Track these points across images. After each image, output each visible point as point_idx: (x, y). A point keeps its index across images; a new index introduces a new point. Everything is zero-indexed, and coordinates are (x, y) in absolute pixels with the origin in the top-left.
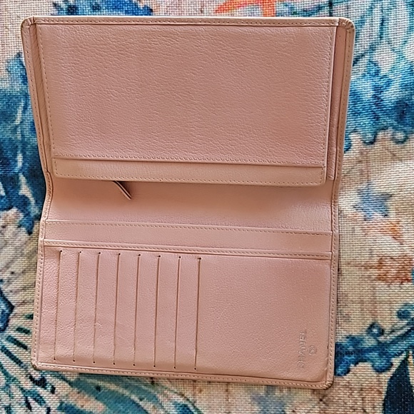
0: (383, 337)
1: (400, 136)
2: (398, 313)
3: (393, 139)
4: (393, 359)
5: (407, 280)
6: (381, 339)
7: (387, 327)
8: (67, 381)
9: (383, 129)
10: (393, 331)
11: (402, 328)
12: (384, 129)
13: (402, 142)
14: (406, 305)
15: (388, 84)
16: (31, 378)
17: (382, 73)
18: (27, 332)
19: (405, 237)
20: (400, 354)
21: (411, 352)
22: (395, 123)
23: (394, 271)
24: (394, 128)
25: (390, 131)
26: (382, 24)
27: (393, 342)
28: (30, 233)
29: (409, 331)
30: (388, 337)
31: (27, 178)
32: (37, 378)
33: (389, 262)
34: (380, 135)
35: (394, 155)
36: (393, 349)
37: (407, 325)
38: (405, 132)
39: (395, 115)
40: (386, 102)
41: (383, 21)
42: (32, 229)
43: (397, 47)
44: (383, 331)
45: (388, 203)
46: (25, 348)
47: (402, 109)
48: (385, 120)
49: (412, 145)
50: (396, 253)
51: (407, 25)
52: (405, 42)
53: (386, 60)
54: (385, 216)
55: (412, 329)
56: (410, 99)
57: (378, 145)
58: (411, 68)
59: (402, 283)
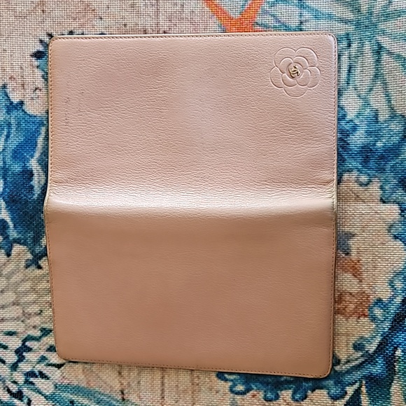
0: (338, 367)
1: (364, 178)
2: (354, 345)
3: (357, 181)
4: (347, 387)
5: (364, 315)
6: (337, 368)
7: (343, 357)
8: (43, 395)
9: (348, 171)
10: (348, 361)
12: (350, 171)
13: (366, 185)
14: (362, 338)
15: (355, 128)
16: (9, 391)
17: (348, 118)
18: (5, 347)
19: (365, 275)
20: (354, 383)
21: (364, 382)
22: (360, 167)
23: (352, 306)
24: (359, 170)
25: (355, 173)
26: (349, 71)
27: (348, 372)
28: (8, 255)
29: (363, 362)
30: (344, 367)
31: (6, 203)
32: (14, 391)
33: (347, 298)
34: (346, 176)
35: (358, 196)
36: (348, 378)
37: (362, 356)
38: (368, 175)
39: (360, 159)
40: (352, 147)
41: (350, 68)
42: (11, 250)
43: (363, 94)
44: (339, 361)
45: (351, 242)
46: (4, 362)
47: (367, 153)
48: (352, 163)
49: (375, 188)
50: (355, 290)
51: (372, 72)
52: (371, 90)
53: (352, 105)
54: (347, 254)
55: (366, 360)
56: (374, 145)
57: (343, 186)
58: (376, 116)
59: (359, 317)
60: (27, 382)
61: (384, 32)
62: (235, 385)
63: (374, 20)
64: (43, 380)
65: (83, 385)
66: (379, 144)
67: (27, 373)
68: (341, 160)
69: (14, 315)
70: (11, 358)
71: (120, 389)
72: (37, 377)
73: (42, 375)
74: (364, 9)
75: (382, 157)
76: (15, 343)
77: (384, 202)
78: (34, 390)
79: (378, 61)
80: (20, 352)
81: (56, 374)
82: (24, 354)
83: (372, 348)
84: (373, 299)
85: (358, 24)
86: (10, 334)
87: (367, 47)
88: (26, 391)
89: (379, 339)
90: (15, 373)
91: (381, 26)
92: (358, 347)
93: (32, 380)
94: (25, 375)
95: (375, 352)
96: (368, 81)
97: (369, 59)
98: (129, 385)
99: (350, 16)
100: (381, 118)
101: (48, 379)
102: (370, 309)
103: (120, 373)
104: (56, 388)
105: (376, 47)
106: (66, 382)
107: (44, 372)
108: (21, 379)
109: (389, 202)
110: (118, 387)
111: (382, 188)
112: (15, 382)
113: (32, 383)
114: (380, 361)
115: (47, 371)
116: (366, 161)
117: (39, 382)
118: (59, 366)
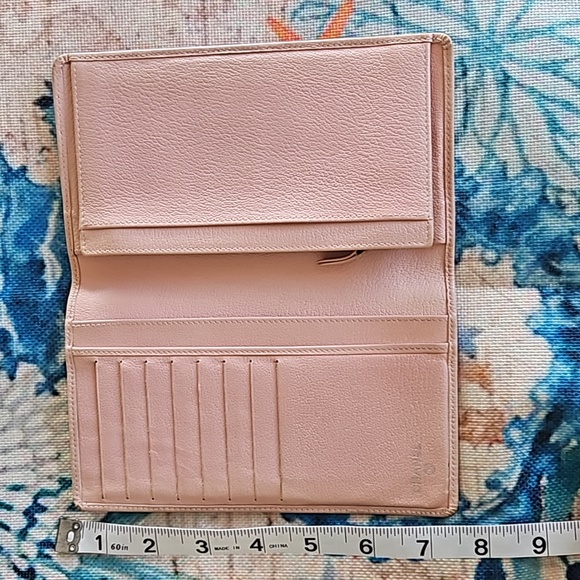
0: (469, 512)
1: (491, 255)
2: (487, 482)
3: (482, 259)
5: (497, 440)
6: (467, 513)
7: (473, 498)
8: (63, 572)
9: (469, 246)
10: (481, 504)
11: (492, 501)
12: (472, 245)
13: (494, 264)
14: (496, 472)
15: (476, 188)
16: (16, 569)
17: (467, 173)
18: (9, 508)
19: (496, 385)
22: (485, 240)
23: (481, 429)
24: (485, 245)
25: (479, 248)
26: (466, 109)
27: (482, 518)
28: (12, 377)
29: (501, 504)
30: (476, 512)
31: (8, 306)
32: (23, 569)
33: (474, 417)
34: (466, 252)
35: (484, 280)
37: (499, 496)
38: (497, 251)
39: (484, 230)
40: (473, 213)
41: (467, 105)
42: (14, 371)
43: (486, 140)
44: (469, 503)
45: (476, 340)
46: (7, 528)
47: (493, 222)
48: (472, 235)
49: (506, 267)
50: (482, 407)
51: (497, 110)
52: (496, 134)
53: (470, 156)
54: (472, 357)
55: (504, 502)
56: (503, 210)
57: (463, 266)
58: (504, 171)
59: (491, 444)
60: (40, 555)
61: (511, 58)
63: (498, 40)
66: (510, 209)
67: (41, 542)
68: (460, 231)
69: (21, 461)
70: (18, 521)
71: (171, 557)
72: (53, 547)
74: (484, 25)
75: (514, 227)
76: (23, 501)
77: (519, 286)
78: (50, 566)
79: (504, 96)
80: (29, 513)
82: (36, 516)
83: (511, 483)
84: (507, 417)
85: (476, 45)
86: (16, 488)
87: (489, 76)
88: (39, 568)
89: (518, 470)
90: (24, 544)
91: (507, 49)
92: (491, 485)
93: (47, 551)
94: (38, 545)
95: (516, 488)
96: (491, 124)
97: (492, 93)
99: (465, 34)
100: (511, 173)
102: (505, 431)
104: (82, 561)
105: (501, 77)
108: (32, 552)
109: (525, 286)
110: (168, 556)
111: (515, 267)
112: (24, 556)
113: (48, 557)
114: (523, 498)
116: (492, 233)
117: (57, 554)
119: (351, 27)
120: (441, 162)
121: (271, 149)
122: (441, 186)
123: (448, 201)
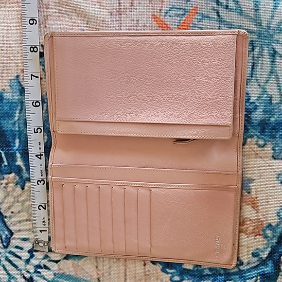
0: (242, 267)
1: (261, 142)
2: (252, 253)
3: (257, 144)
4: (247, 281)
5: (259, 234)
6: (241, 267)
7: (245, 261)
8: (46, 280)
9: (250, 137)
10: (249, 264)
11: (254, 263)
12: (252, 137)
13: (263, 147)
14: (258, 249)
15: (256, 108)
16: (24, 277)
17: (252, 100)
18: (22, 249)
19: (260, 208)
20: (252, 278)
21: (259, 277)
22: (259, 134)
23: (251, 228)
24: (258, 137)
25: (255, 139)
26: (253, 68)
27: (248, 270)
28: (23, 188)
29: (259, 265)
30: (245, 267)
31: (21, 154)
32: (27, 277)
33: (248, 222)
34: (249, 140)
35: (257, 154)
36: (248, 275)
37: (258, 261)
38: (265, 140)
39: (259, 129)
40: (254, 121)
41: (253, 65)
42: (24, 186)
43: (262, 84)
44: (243, 263)
45: (251, 185)
46: (20, 258)
47: (263, 126)
48: (252, 132)
49: (269, 149)
50: (253, 217)
51: (269, 69)
52: (267, 81)
53: (254, 92)
54: (249, 193)
55: (260, 263)
56: (269, 120)
57: (246, 147)
58: (271, 100)
59: (256, 236)
60: (36, 271)
61: (278, 42)
62: (173, 276)
63: (271, 32)
64: (46, 271)
65: (73, 274)
66: (272, 119)
67: (36, 266)
68: (246, 129)
69: (27, 227)
70: (25, 255)
71: (97, 277)
72: (42, 268)
73: (46, 267)
74: (264, 24)
75: (274, 129)
76: (28, 246)
77: (275, 159)
78: (40, 277)
79: (273, 62)
80: (31, 252)
81: (54, 267)
82: (34, 253)
83: (264, 255)
84: (265, 224)
85: (259, 35)
86: (25, 240)
87: (266, 51)
88: (35, 277)
89: (269, 250)
90: (28, 266)
91: (276, 37)
92: (254, 255)
93: (39, 270)
94: (35, 267)
95: (267, 258)
96: (265, 76)
97: (267, 60)
98: (103, 275)
99: (254, 28)
100: (274, 102)
101: (50, 270)
102: (264, 230)
103: (97, 267)
104: (55, 276)
105: (272, 52)
106: (61, 272)
107: (47, 265)
108: (32, 270)
109: (278, 159)
110: (95, 276)
111: (273, 149)
112: (28, 272)
113: (39, 272)
114: (270, 263)
115: (49, 264)
116: (262, 131)
117: (43, 272)
118: (57, 262)
119: (195, 22)
120: (238, 95)
121: (153, 86)
122: (238, 108)
123: (241, 115)
